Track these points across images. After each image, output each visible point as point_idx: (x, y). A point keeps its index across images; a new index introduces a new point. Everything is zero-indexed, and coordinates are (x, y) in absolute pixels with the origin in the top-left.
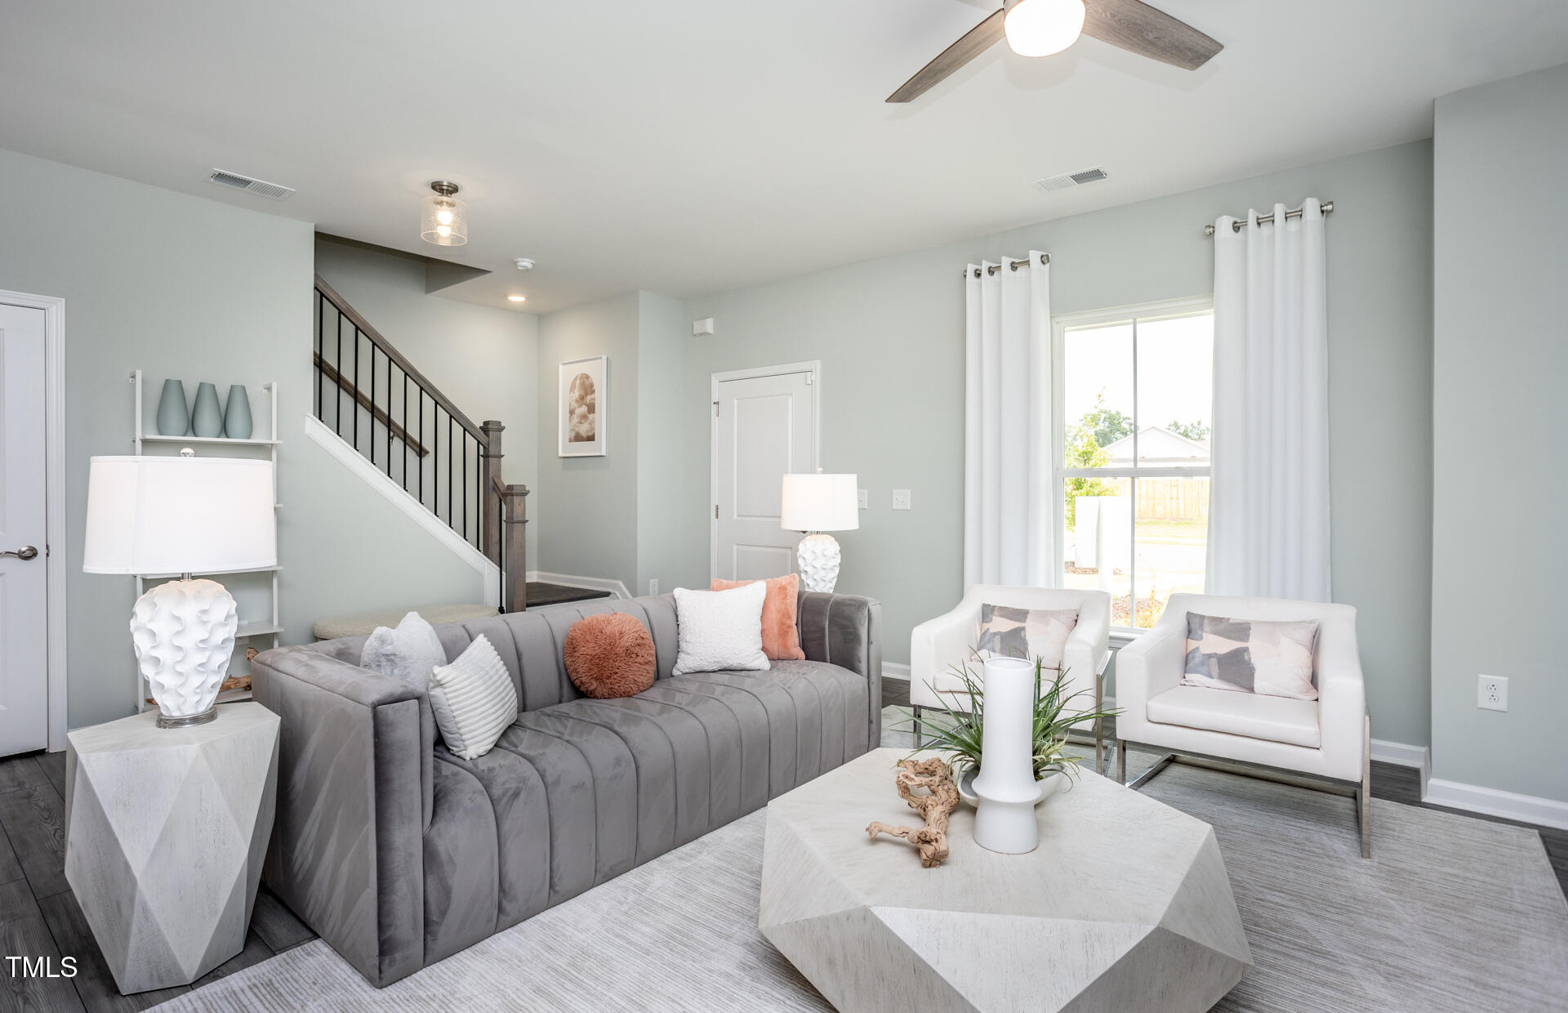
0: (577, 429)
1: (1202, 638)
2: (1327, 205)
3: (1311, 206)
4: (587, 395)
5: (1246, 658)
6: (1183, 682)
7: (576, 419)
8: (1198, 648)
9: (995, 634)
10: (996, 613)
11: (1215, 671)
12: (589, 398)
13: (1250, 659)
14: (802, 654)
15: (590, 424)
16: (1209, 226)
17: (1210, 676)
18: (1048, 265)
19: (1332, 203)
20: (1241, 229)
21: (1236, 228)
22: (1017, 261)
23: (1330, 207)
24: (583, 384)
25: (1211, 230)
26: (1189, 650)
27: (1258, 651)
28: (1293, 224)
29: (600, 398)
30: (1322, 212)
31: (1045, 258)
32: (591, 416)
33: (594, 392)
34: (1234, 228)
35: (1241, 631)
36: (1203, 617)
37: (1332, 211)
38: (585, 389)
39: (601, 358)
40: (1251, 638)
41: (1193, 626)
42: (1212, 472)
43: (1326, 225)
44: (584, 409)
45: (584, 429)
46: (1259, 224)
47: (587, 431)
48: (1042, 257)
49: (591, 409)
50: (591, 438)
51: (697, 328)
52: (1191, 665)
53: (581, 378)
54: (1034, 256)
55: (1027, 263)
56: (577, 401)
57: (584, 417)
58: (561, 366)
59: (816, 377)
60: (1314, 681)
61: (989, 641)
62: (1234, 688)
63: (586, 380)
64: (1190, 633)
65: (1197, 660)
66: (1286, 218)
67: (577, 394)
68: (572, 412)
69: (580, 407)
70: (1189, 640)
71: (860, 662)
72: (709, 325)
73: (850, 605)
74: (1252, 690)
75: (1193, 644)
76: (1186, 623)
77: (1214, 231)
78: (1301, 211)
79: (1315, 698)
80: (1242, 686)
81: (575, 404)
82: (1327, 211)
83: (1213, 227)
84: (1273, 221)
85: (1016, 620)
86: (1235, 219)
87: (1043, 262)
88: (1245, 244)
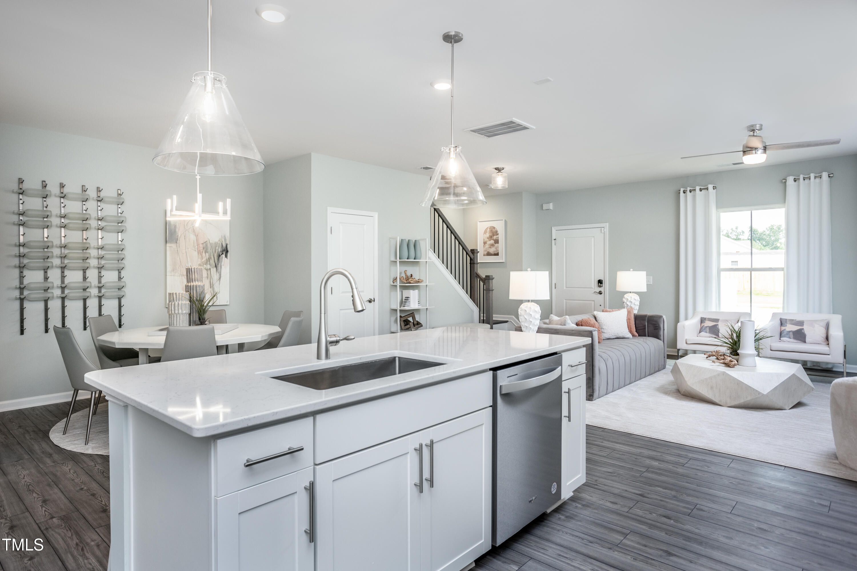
0: (488, 250)
1: (786, 326)
2: (831, 174)
3: (825, 175)
4: (494, 235)
5: (803, 331)
6: (780, 341)
7: (487, 246)
8: (785, 329)
9: (707, 327)
10: (707, 320)
11: (792, 336)
12: (495, 237)
13: (804, 332)
14: (637, 335)
15: (496, 248)
16: (784, 179)
17: (790, 338)
18: (715, 190)
19: (833, 174)
20: (797, 181)
21: (795, 180)
22: (702, 188)
23: (832, 175)
24: (491, 231)
25: (785, 180)
26: (781, 330)
27: (807, 329)
28: (818, 180)
29: (501, 237)
30: (829, 177)
31: (715, 187)
32: (496, 245)
33: (498, 234)
34: (794, 180)
35: (801, 323)
36: (786, 319)
37: (833, 177)
38: (493, 233)
39: (502, 220)
40: (804, 325)
41: (782, 323)
42: (785, 269)
43: (830, 181)
44: (492, 242)
45: (492, 250)
46: (804, 179)
47: (494, 251)
48: (713, 187)
49: (497, 241)
50: (497, 254)
51: (545, 207)
52: (783, 335)
53: (490, 228)
54: (710, 187)
55: (707, 189)
56: (488, 238)
57: (492, 245)
58: (478, 222)
59: (607, 230)
60: (827, 338)
61: (705, 329)
62: (799, 342)
63: (493, 229)
64: (782, 324)
65: (785, 333)
66: (815, 178)
67: (488, 235)
68: (485, 243)
69: (490, 240)
70: (782, 327)
71: (661, 336)
72: (551, 206)
73: (657, 317)
74: (805, 342)
75: (783, 328)
76: (780, 321)
77: (786, 181)
78: (821, 176)
79: (827, 344)
80: (802, 341)
81: (486, 240)
82: (831, 176)
83: (786, 180)
84: (810, 179)
85: (715, 322)
86: (795, 177)
87: (714, 189)
88: (799, 186)
